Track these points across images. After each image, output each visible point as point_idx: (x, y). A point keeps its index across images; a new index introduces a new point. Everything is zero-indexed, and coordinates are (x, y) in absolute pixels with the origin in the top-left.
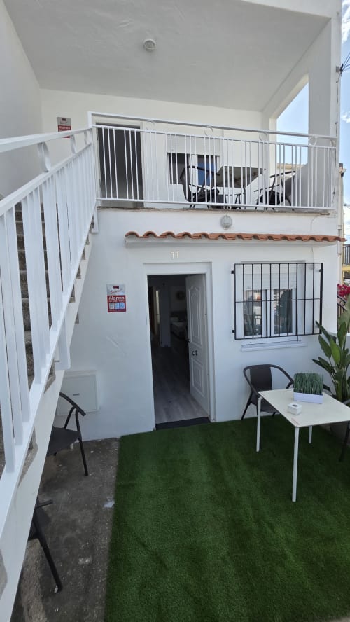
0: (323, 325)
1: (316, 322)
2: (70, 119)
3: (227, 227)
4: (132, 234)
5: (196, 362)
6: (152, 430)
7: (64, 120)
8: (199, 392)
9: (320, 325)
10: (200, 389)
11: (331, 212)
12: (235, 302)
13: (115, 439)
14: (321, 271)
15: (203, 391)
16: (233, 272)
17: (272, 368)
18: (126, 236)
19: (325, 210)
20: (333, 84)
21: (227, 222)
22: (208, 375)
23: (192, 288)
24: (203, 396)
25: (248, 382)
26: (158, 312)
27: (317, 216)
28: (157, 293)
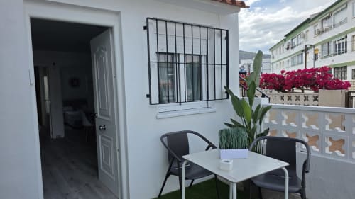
0: (230, 88)
1: (224, 86)
5: (105, 140)
8: (108, 174)
9: (227, 87)
10: (110, 171)
12: (149, 62)
14: (227, 38)
15: (113, 172)
16: (146, 28)
17: (188, 134)
22: (119, 150)
23: (98, 50)
24: (114, 178)
25: (164, 145)
26: (47, 98)
28: (45, 79)
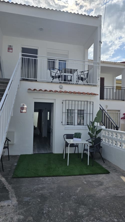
1: (91, 121)
2: (12, 46)
3: (61, 88)
4: (30, 89)
6: (31, 154)
7: (10, 46)
11: (97, 86)
12: (63, 112)
13: (19, 155)
14: (93, 104)
16: (62, 103)
18: (28, 89)
19: (95, 85)
20: (98, 46)
21: (61, 87)
27: (92, 86)
